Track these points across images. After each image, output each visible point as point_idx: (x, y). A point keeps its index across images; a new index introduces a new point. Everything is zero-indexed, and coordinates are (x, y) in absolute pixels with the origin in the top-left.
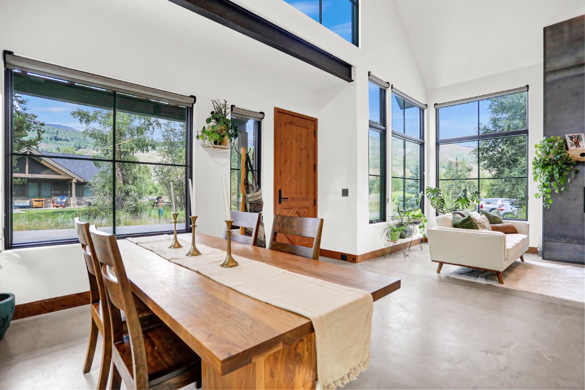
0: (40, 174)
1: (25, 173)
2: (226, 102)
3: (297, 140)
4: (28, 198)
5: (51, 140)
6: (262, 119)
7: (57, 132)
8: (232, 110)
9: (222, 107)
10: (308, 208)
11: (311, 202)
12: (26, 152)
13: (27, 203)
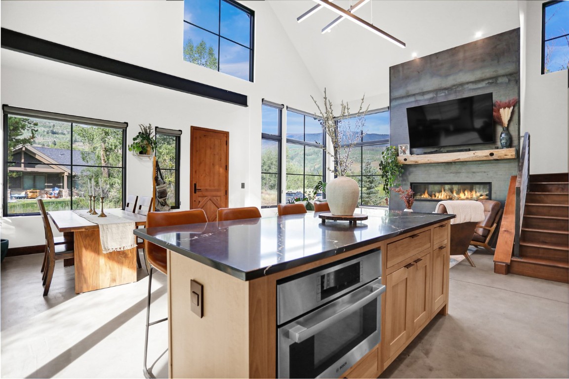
0: (34, 167)
1: (21, 167)
2: (150, 125)
3: (211, 148)
4: (24, 189)
5: (48, 133)
6: (180, 135)
7: (54, 126)
8: (156, 130)
9: (147, 128)
10: (220, 196)
11: (223, 193)
12: (22, 148)
13: (23, 194)
